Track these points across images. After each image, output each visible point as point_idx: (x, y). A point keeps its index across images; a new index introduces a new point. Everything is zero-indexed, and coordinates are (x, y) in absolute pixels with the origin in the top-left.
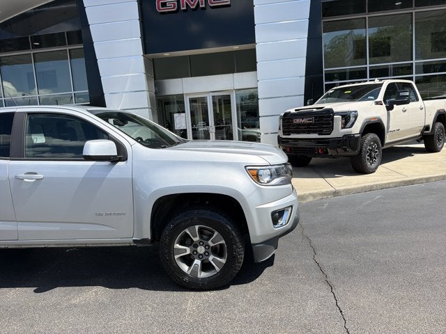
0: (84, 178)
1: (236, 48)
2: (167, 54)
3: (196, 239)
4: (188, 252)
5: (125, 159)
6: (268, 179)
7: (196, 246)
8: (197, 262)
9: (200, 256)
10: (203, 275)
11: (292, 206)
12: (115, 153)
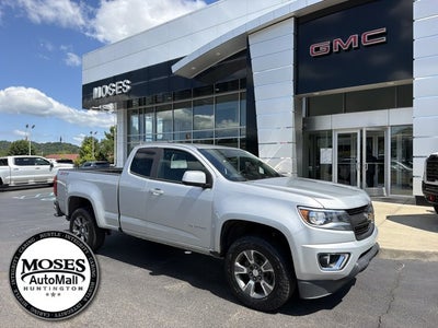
0: (184, 198)
1: (391, 84)
2: (317, 94)
3: (252, 262)
4: (245, 272)
5: (211, 187)
6: (322, 222)
7: (252, 268)
8: (252, 282)
9: (255, 279)
10: (254, 295)
11: (349, 254)
12: (204, 182)
